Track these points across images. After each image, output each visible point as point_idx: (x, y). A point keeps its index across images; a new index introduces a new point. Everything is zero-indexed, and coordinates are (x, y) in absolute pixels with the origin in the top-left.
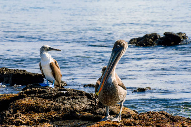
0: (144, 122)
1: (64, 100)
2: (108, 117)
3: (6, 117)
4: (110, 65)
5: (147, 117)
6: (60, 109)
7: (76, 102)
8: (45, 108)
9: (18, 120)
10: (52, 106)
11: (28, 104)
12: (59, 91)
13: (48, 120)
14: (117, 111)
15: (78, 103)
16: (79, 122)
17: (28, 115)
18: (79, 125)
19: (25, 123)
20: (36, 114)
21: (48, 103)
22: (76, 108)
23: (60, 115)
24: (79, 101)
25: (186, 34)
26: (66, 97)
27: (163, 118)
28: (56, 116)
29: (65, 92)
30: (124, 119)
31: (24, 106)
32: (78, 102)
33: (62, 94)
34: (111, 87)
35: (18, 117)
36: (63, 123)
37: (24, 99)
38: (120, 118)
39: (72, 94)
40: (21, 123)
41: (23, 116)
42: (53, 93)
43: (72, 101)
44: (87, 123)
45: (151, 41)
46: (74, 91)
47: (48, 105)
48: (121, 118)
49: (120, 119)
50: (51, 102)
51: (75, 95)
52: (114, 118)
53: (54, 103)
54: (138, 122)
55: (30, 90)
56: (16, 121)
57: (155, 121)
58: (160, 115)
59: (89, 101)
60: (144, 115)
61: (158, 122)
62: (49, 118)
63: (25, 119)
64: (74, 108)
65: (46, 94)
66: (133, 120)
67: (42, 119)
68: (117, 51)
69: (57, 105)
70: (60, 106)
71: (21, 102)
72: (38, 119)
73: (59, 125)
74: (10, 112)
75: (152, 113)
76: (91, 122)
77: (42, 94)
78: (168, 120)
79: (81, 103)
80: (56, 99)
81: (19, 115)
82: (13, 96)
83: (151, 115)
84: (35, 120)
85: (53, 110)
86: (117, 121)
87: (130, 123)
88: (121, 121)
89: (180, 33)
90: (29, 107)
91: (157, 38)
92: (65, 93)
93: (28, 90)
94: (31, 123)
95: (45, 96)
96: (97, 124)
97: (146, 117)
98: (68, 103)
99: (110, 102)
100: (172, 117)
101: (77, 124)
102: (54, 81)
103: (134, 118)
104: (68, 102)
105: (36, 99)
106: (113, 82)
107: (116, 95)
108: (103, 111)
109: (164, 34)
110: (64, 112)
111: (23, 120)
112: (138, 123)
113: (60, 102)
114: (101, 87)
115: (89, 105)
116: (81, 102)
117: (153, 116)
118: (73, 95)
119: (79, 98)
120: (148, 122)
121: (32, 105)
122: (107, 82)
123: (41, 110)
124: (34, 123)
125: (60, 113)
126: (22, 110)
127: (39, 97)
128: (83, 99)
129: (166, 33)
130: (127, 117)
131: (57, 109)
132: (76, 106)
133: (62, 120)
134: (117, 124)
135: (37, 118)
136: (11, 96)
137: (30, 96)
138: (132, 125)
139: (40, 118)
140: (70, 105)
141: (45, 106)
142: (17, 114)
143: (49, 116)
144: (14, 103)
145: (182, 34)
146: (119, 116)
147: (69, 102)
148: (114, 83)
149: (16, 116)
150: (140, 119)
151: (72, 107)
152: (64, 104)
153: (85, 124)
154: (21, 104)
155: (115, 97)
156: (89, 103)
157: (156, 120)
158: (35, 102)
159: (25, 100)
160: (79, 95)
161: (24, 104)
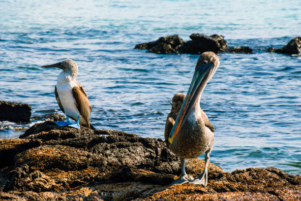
0: (246, 186)
1: (106, 149)
2: (184, 178)
3: (18, 178)
4: (192, 93)
5: (249, 178)
6: (102, 164)
7: (125, 153)
8: (78, 163)
9: (37, 183)
10: (89, 159)
11: (49, 157)
12: (95, 134)
13: (85, 183)
14: (193, 168)
15: (128, 155)
16: (139, 186)
17: (50, 174)
18: (140, 190)
19: (48, 187)
20: (63, 173)
21: (81, 154)
22: (126, 163)
23: (104, 174)
24: (130, 151)
25: (224, 37)
26: (109, 145)
27: (275, 179)
28: (97, 176)
29: (106, 136)
30: (212, 181)
31: (42, 160)
32: (128, 153)
33: (102, 140)
34: (193, 129)
35: (36, 177)
36: (112, 188)
37: (39, 147)
38: (205, 179)
39: (118, 139)
40: (41, 188)
41: (44, 176)
42: (86, 137)
43: (119, 151)
44: (152, 188)
45: (170, 47)
46: (120, 134)
47: (82, 158)
48: (207, 179)
49: (205, 181)
50: (86, 153)
51: (123, 141)
52: (195, 179)
53: (91, 154)
54: (236, 185)
55: (47, 133)
56: (34, 185)
57: (264, 184)
58: (270, 174)
59: (147, 151)
60: (244, 174)
61: (269, 186)
62: (86, 179)
63: (48, 182)
64: (124, 162)
65: (76, 140)
66: (227, 183)
67: (75, 181)
68: (203, 69)
69: (97, 158)
70: (102, 160)
71: (36, 153)
72: (68, 182)
73: (107, 191)
74: (24, 169)
75: (255, 171)
76: (157, 186)
77: (68, 140)
78: (284, 182)
79: (133, 155)
80: (91, 147)
81: (39, 174)
82: (20, 143)
83: (255, 174)
84: (64, 183)
85: (91, 165)
86: (202, 185)
87: (224, 187)
88: (208, 185)
89: (214, 36)
90: (51, 161)
91: (180, 44)
92: (107, 138)
93: (44, 132)
94: (57, 187)
95: (73, 143)
96: (170, 189)
97: (247, 178)
98: (113, 154)
99: (190, 154)
100: (290, 176)
101: (137, 189)
102: (79, 117)
103: (229, 179)
104: (112, 152)
105: (59, 148)
106: (196, 120)
107: (201, 141)
108: (170, 168)
109: (191, 37)
110: (109, 170)
111: (45, 183)
112: (237, 188)
113: (99, 153)
114: (177, 128)
115: (147, 157)
116: (133, 153)
117: (258, 175)
118: (120, 140)
119: (129, 146)
120: (252, 186)
121: (55, 158)
122: (187, 121)
123: (71, 166)
124: (62, 188)
125: (104, 172)
126: (40, 166)
127: (63, 144)
128: (136, 147)
129: (193, 34)
130: (217, 178)
131: (97, 164)
132: (126, 159)
133: (109, 183)
134: (203, 189)
135: (66, 179)
136: (16, 143)
137: (48, 142)
138: (227, 191)
139: (72, 179)
140: (117, 157)
141: (78, 160)
142: (35, 173)
143: (85, 176)
144: (24, 154)
145: (218, 37)
146: (204, 176)
147: (115, 153)
148: (199, 122)
149: (34, 177)
150: (238, 181)
151: (120, 161)
152: (107, 156)
153: (149, 189)
154: (37, 157)
155: (199, 144)
156: (147, 154)
157: (264, 181)
158: (59, 153)
159: (41, 149)
160: (128, 140)
161: (42, 157)
